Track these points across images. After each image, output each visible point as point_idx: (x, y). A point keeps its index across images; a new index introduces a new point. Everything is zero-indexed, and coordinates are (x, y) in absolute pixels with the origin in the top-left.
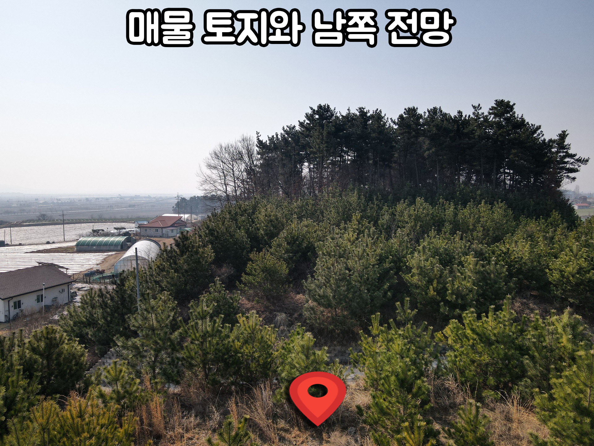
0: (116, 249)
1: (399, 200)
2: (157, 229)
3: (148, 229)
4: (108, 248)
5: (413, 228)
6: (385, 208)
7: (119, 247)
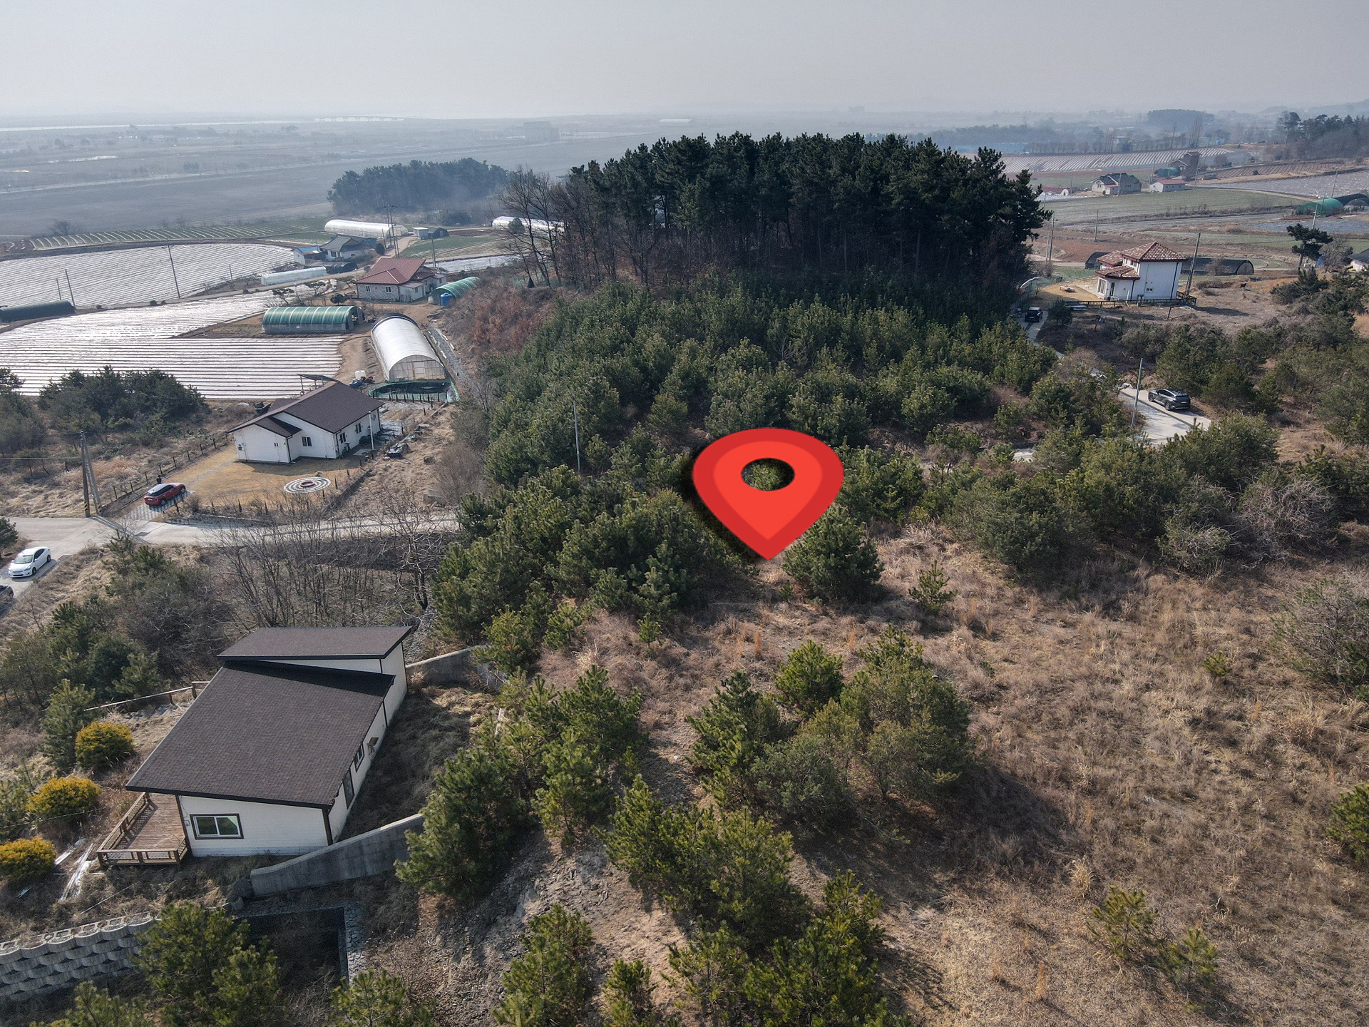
0: (337, 329)
1: (792, 301)
2: (388, 286)
3: (372, 288)
4: (322, 328)
5: (806, 341)
6: (776, 310)
7: (343, 327)
